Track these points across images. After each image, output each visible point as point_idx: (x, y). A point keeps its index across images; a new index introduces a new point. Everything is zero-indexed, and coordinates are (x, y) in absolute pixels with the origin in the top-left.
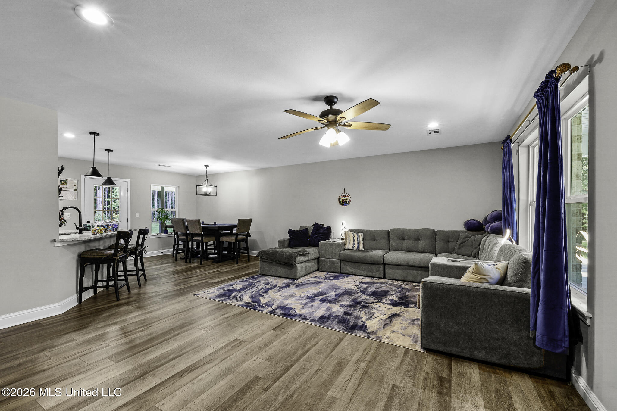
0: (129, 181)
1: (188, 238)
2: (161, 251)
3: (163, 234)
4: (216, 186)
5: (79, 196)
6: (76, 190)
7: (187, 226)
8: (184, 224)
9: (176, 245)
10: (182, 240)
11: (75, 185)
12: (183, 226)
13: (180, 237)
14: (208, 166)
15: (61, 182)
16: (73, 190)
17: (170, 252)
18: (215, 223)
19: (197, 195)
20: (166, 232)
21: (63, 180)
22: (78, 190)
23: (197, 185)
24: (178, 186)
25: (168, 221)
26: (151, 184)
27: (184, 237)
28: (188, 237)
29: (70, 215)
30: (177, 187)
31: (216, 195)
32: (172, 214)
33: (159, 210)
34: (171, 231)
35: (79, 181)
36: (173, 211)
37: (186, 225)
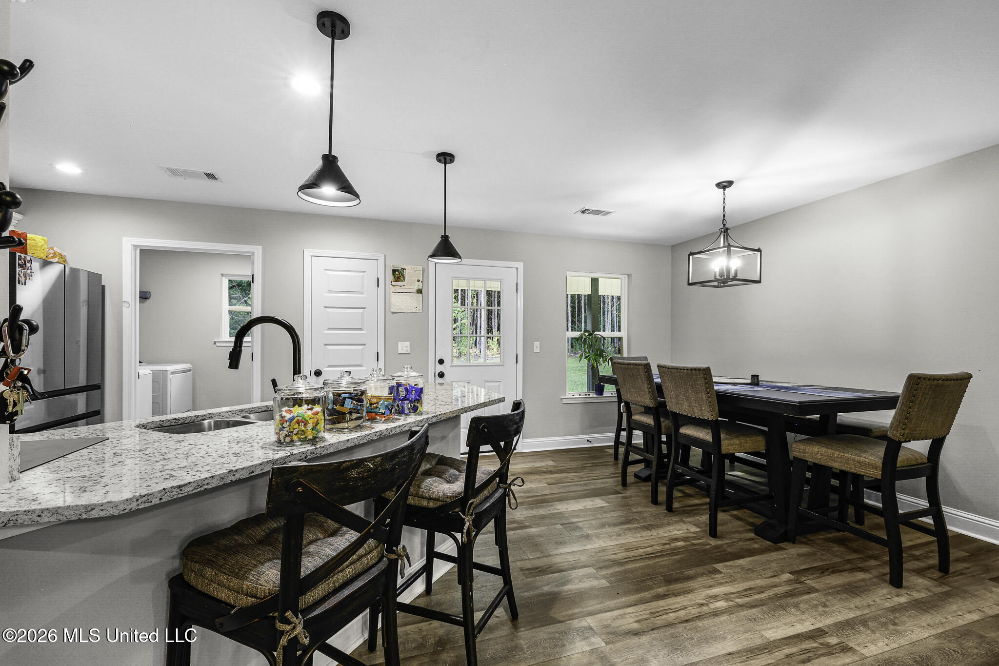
0: (520, 265)
1: (663, 425)
2: (588, 436)
3: (593, 394)
4: (759, 250)
5: (425, 304)
6: (420, 291)
7: (659, 388)
8: (650, 377)
9: (624, 430)
10: (641, 426)
11: (418, 281)
12: (646, 385)
13: (636, 417)
14: (730, 183)
15: (393, 274)
16: (415, 291)
17: (608, 440)
18: (755, 381)
19: (689, 284)
20: (600, 391)
21: (398, 271)
22: (423, 291)
23: (691, 254)
24: (628, 275)
25: (604, 362)
26: (568, 273)
27: (649, 420)
28: (662, 419)
29: (409, 345)
30: (627, 277)
31: (759, 282)
32: (613, 344)
33: (585, 335)
34: (610, 390)
35: (426, 270)
36: (614, 338)
37: (658, 380)
